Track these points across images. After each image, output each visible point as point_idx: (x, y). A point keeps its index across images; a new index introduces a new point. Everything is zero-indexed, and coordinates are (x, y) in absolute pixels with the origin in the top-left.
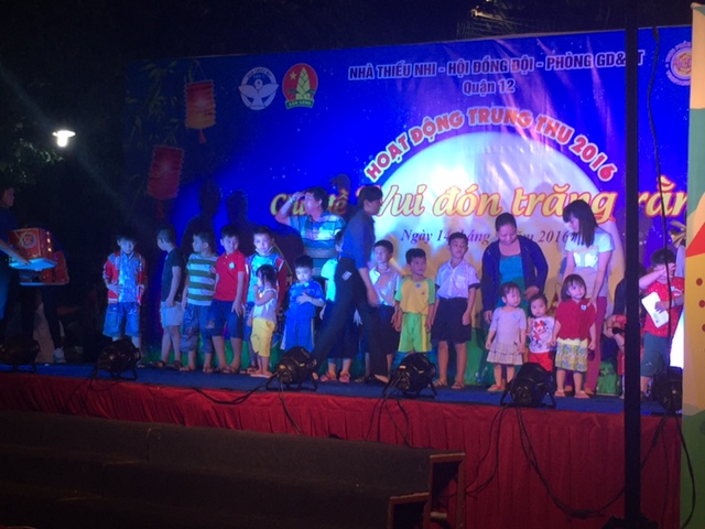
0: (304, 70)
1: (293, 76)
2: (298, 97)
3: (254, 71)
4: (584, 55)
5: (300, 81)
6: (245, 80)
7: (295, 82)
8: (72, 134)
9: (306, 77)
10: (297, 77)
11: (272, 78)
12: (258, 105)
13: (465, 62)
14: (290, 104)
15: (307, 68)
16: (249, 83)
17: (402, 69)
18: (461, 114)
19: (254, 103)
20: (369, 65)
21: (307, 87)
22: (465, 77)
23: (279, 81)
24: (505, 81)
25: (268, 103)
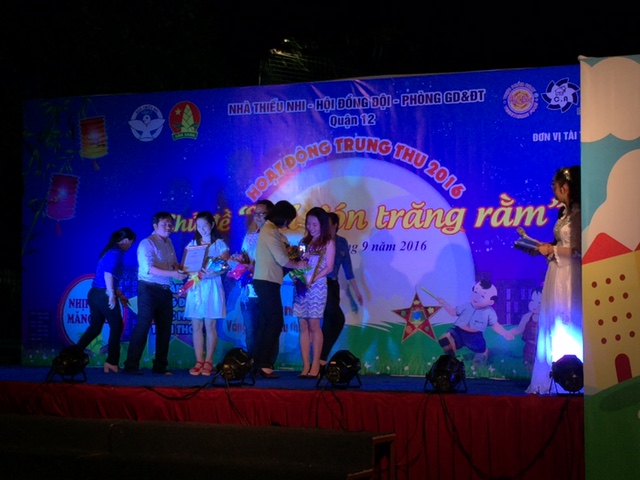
0: (188, 107)
1: (178, 112)
2: (183, 130)
3: (142, 107)
4: (434, 94)
5: (185, 116)
6: (135, 115)
7: (180, 118)
9: (190, 113)
10: (182, 113)
11: (159, 114)
12: (146, 137)
13: (331, 100)
14: (177, 136)
16: (137, 119)
17: (275, 105)
19: (144, 135)
20: (246, 102)
21: (191, 121)
22: (331, 112)
23: (165, 117)
24: (367, 116)
25: (156, 135)
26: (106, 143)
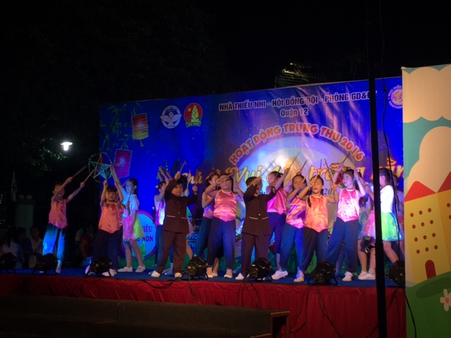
0: (195, 106)
1: (189, 110)
2: (192, 121)
3: (169, 108)
4: (344, 94)
5: (193, 112)
7: (191, 113)
8: (71, 144)
9: (197, 110)
10: (192, 111)
11: (178, 111)
12: (170, 126)
13: (281, 100)
14: (189, 125)
15: (197, 106)
17: (247, 104)
18: (280, 128)
20: (230, 103)
21: (197, 115)
22: (282, 108)
23: (182, 113)
24: (303, 109)
25: (176, 125)
26: (147, 130)
